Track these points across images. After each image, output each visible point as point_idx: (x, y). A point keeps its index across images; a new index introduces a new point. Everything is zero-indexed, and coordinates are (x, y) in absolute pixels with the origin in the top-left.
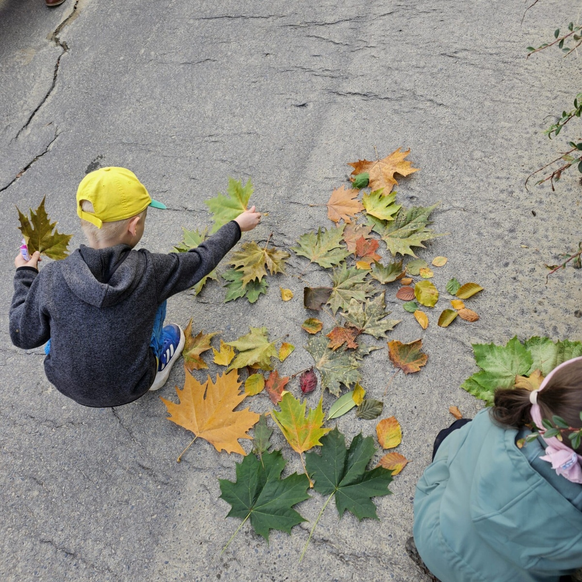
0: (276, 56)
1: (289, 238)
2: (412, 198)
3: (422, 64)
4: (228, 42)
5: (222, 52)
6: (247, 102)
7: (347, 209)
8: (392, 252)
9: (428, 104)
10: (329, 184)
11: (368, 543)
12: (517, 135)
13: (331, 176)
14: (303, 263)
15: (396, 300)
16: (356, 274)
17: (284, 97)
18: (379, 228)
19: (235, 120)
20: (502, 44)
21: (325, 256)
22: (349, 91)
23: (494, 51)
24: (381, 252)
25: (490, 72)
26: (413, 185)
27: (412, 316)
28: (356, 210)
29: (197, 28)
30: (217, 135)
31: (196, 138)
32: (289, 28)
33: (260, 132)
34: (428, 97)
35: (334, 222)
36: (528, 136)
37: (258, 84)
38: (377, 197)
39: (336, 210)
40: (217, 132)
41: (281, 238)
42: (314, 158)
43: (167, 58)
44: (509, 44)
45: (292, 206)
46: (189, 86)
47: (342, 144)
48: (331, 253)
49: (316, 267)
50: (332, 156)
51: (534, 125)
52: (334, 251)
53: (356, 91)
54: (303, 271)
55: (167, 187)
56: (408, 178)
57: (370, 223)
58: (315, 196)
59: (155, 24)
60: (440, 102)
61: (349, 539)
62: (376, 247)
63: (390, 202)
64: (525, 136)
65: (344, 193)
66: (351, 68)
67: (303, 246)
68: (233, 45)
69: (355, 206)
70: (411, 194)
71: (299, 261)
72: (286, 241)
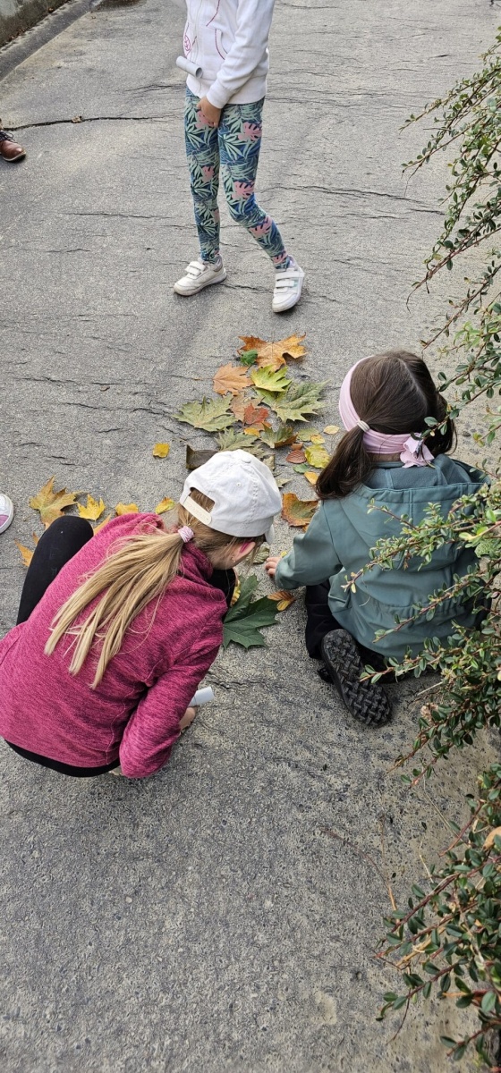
0: (158, 251)
1: (170, 407)
2: (304, 376)
3: (315, 267)
4: (104, 235)
5: (95, 244)
6: (124, 289)
7: (234, 384)
8: (283, 419)
9: (321, 299)
10: (215, 362)
11: (252, 671)
12: (409, 329)
13: (217, 355)
14: (185, 430)
15: (285, 463)
16: (244, 439)
17: (166, 286)
18: (269, 400)
19: (109, 302)
20: (395, 256)
21: (210, 423)
22: (238, 284)
23: (387, 261)
24: (271, 421)
25: (383, 277)
26: (305, 365)
27: (302, 477)
28: (245, 385)
29: (67, 222)
30: (88, 315)
31: (63, 317)
32: (173, 228)
33: (137, 315)
34: (321, 294)
35: (221, 395)
36: (420, 330)
37: (137, 274)
38: (266, 374)
39: (222, 384)
40: (87, 312)
41: (161, 407)
42: (199, 339)
43: (30, 245)
44: (402, 257)
45: (173, 378)
46: (56, 271)
47: (230, 328)
48: (217, 421)
49: (201, 433)
50: (218, 338)
51: (425, 322)
52: (221, 418)
53: (246, 285)
54: (186, 436)
55: (26, 359)
56: (299, 360)
57: (259, 397)
58: (200, 371)
59: (17, 215)
60: (333, 298)
61: (231, 669)
62: (265, 416)
63: (279, 377)
64: (416, 330)
65: (232, 370)
66: (240, 266)
67: (185, 414)
68: (109, 239)
69: (243, 382)
70: (303, 373)
71: (181, 427)
72: (167, 410)
